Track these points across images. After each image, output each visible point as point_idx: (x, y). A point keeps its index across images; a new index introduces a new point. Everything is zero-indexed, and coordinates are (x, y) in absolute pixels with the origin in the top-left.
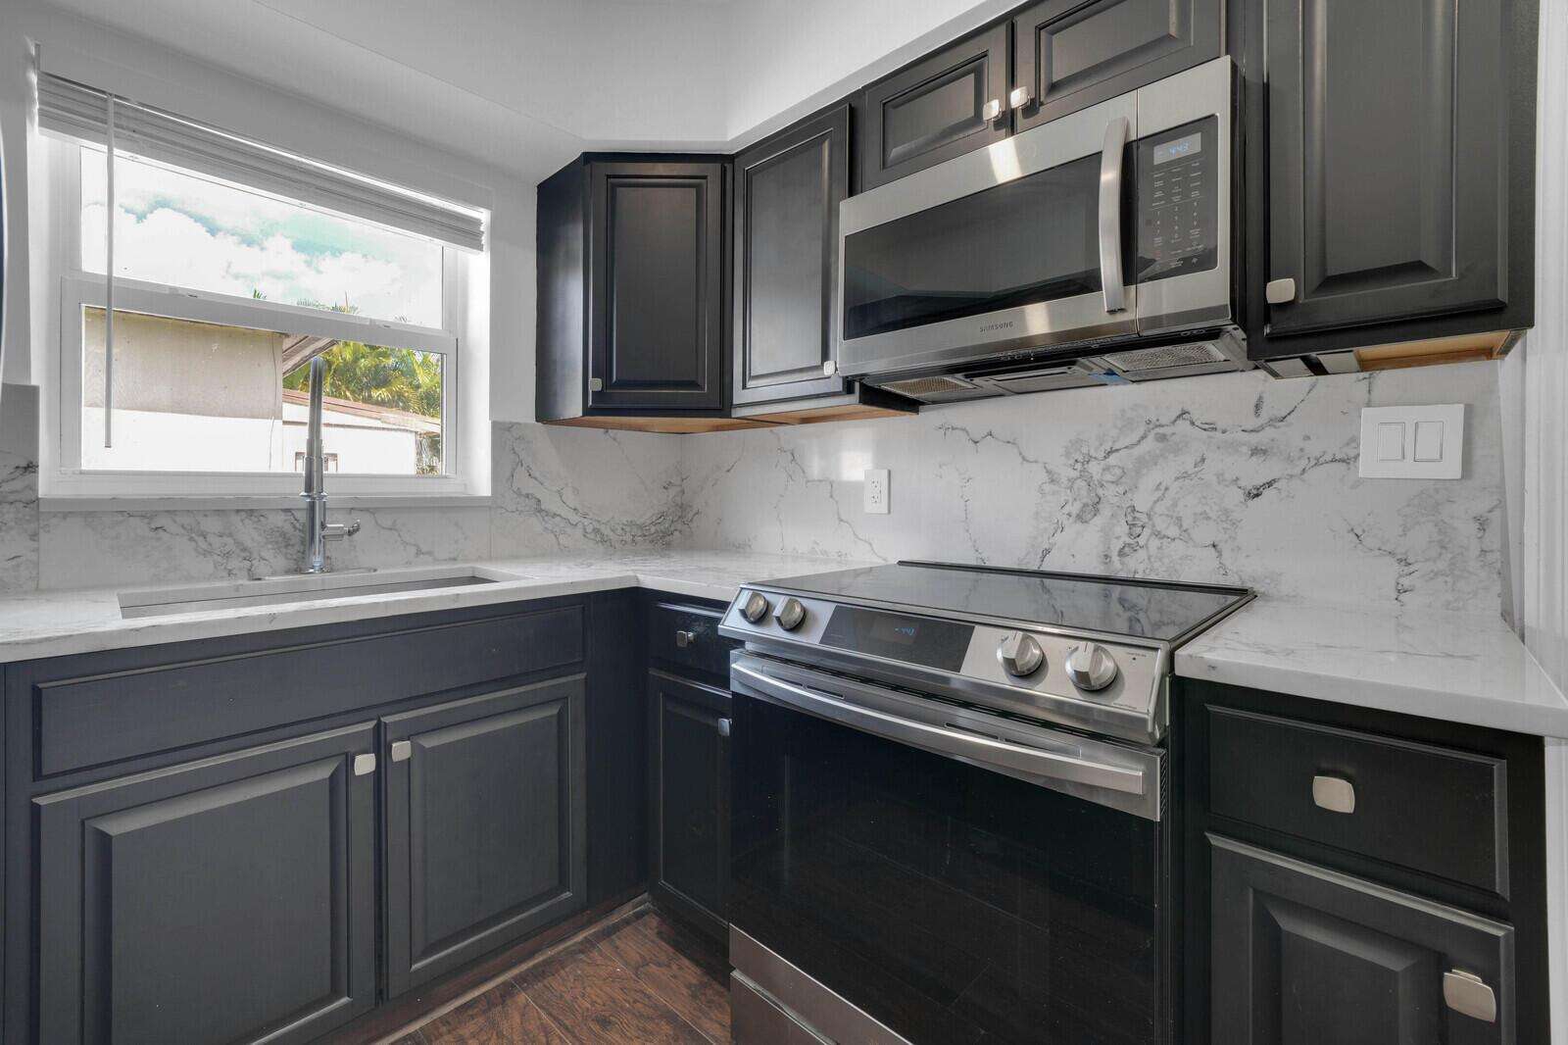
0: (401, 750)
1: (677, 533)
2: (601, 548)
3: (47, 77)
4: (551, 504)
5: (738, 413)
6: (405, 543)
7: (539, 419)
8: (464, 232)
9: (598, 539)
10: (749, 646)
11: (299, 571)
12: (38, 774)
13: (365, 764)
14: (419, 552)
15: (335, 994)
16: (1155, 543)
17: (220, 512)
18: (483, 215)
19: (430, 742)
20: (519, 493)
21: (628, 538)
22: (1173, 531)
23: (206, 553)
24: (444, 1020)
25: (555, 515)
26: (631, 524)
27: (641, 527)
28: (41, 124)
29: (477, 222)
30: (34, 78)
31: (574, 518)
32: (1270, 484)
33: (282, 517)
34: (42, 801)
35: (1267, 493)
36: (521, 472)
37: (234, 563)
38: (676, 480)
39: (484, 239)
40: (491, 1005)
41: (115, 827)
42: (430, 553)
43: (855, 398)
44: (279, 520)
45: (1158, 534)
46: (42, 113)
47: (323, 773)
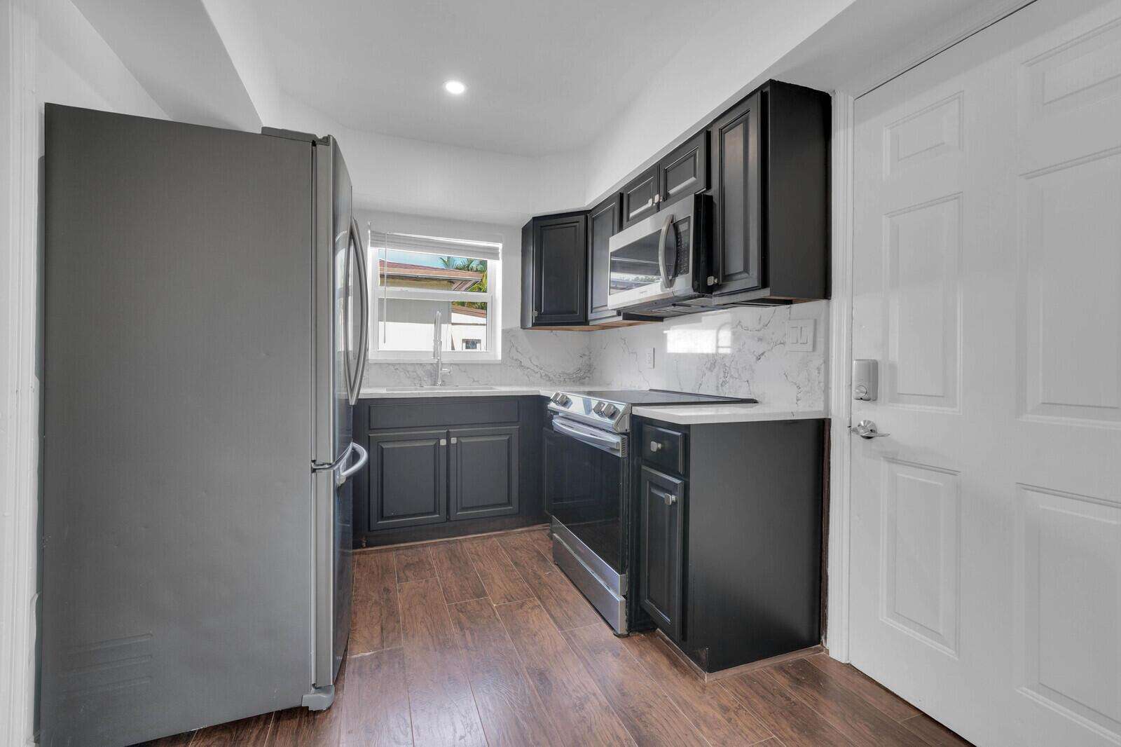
0: (454, 440)
1: (587, 378)
2: (548, 383)
3: (372, 232)
4: (526, 363)
5: (591, 323)
6: (469, 377)
7: (521, 328)
8: (493, 254)
9: (548, 379)
10: (560, 414)
11: (434, 385)
12: (370, 429)
13: (443, 442)
14: (474, 381)
15: (434, 513)
16: (731, 380)
17: (412, 364)
18: (500, 246)
19: (463, 440)
20: (513, 358)
21: (562, 379)
22: (737, 376)
23: (409, 378)
24: (469, 538)
25: (528, 368)
26: (564, 373)
27: (568, 374)
28: (371, 246)
29: (497, 249)
30: (369, 232)
31: (536, 370)
32: (763, 354)
33: (430, 366)
34: (370, 435)
35: (763, 357)
36: (513, 350)
37: (416, 382)
38: (587, 353)
39: (500, 255)
40: (484, 539)
41: (385, 446)
42: (478, 381)
43: (620, 318)
44: (429, 367)
45: (731, 376)
46: (371, 243)
47: (432, 443)
